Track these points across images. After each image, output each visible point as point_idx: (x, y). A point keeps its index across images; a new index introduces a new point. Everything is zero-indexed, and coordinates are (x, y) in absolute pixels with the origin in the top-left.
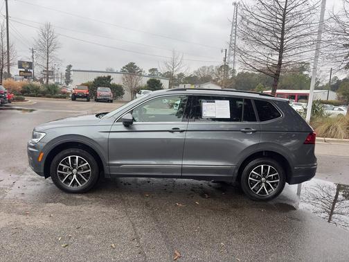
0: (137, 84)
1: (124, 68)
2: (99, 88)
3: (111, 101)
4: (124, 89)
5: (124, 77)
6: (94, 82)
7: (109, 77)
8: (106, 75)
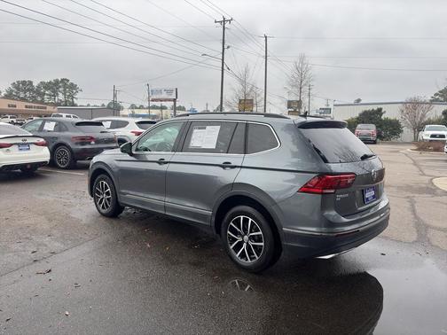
0: (424, 116)
1: (436, 94)
2: (359, 125)
3: (375, 142)
4: (403, 124)
5: (403, 108)
6: (358, 118)
7: (380, 110)
8: (375, 108)
